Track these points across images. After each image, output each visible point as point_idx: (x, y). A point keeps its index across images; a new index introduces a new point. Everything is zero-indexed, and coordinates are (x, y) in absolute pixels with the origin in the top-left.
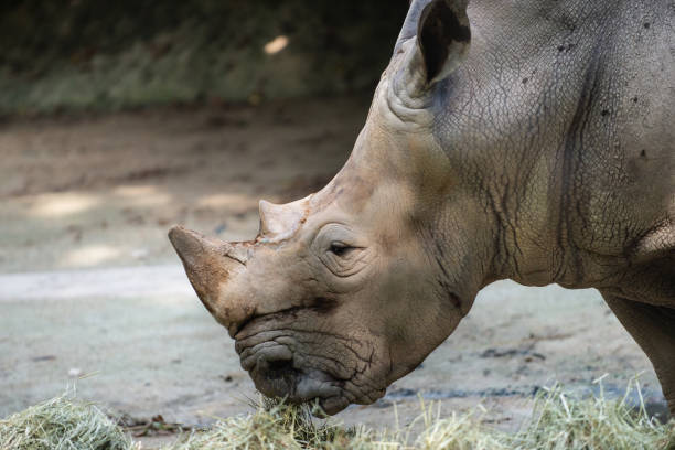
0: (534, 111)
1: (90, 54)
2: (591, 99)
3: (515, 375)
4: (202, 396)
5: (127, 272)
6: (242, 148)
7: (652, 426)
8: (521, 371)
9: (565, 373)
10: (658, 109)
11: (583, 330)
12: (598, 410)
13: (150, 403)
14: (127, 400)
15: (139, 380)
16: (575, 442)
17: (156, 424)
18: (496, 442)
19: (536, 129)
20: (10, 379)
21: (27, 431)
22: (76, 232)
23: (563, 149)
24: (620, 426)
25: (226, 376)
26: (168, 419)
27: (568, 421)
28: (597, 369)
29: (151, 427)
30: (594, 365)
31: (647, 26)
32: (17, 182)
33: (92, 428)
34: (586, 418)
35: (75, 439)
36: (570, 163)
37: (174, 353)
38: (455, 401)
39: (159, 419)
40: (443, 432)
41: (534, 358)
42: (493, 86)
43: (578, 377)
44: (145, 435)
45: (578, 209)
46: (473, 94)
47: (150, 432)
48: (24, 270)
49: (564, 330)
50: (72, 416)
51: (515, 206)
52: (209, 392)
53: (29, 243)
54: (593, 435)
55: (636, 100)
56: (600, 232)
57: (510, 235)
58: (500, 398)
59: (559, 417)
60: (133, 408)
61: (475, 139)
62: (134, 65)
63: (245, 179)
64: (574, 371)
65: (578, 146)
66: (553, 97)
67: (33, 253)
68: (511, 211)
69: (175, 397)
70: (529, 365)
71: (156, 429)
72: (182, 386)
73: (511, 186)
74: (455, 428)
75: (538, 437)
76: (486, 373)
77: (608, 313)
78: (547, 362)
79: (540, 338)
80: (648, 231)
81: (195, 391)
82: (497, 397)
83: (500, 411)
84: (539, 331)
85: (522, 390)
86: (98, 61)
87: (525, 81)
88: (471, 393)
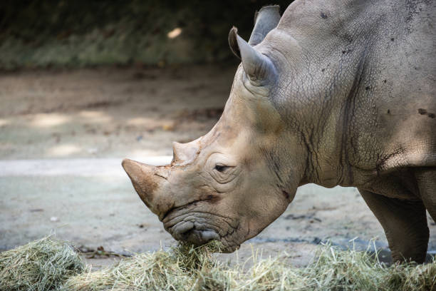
0: (328, 87)
1: (68, 34)
2: (360, 80)
3: (304, 230)
4: (126, 236)
5: (85, 161)
6: (153, 92)
7: (381, 267)
8: (308, 228)
9: (332, 230)
10: (398, 87)
11: (343, 205)
12: (352, 257)
13: (96, 239)
14: (83, 237)
15: (91, 225)
16: (338, 275)
17: (100, 252)
18: (293, 273)
19: (330, 97)
20: (17, 222)
21: (27, 257)
22: (57, 137)
23: (344, 108)
24: (364, 267)
25: (140, 224)
26: (106, 249)
27: (334, 263)
28: (350, 229)
29: (97, 253)
30: (348, 226)
31: (393, 40)
32: (24, 107)
33: (64, 256)
34: (345, 262)
35: (54, 262)
36: (347, 117)
37: (111, 211)
38: (270, 244)
39: (101, 249)
40: (264, 267)
41: (315, 221)
42: (305, 73)
43: (339, 233)
44: (93, 257)
45: (352, 143)
46: (293, 78)
47: (96, 256)
48: (27, 158)
49: (332, 205)
50: (53, 248)
51: (317, 140)
52: (130, 234)
53: (30, 142)
54: (348, 272)
55: (385, 81)
56: (363, 156)
57: (314, 157)
58: (295, 243)
59: (329, 261)
60: (87, 241)
61: (295, 103)
62: (93, 41)
63: (155, 110)
64: (338, 229)
65: (352, 106)
66: (339, 79)
67: (32, 148)
68: (314, 143)
69: (110, 236)
70: (312, 225)
71: (99, 255)
72: (115, 230)
73: (315, 129)
74: (270, 264)
75: (317, 271)
76: (288, 228)
77: (358, 196)
78: (323, 223)
79: (319, 209)
80: (390, 156)
81: (122, 232)
82: (293, 243)
83: (295, 251)
84: (318, 205)
85: (307, 239)
86: (73, 38)
87: (323, 70)
88: (279, 240)
